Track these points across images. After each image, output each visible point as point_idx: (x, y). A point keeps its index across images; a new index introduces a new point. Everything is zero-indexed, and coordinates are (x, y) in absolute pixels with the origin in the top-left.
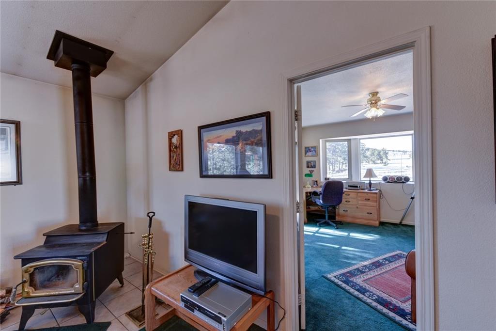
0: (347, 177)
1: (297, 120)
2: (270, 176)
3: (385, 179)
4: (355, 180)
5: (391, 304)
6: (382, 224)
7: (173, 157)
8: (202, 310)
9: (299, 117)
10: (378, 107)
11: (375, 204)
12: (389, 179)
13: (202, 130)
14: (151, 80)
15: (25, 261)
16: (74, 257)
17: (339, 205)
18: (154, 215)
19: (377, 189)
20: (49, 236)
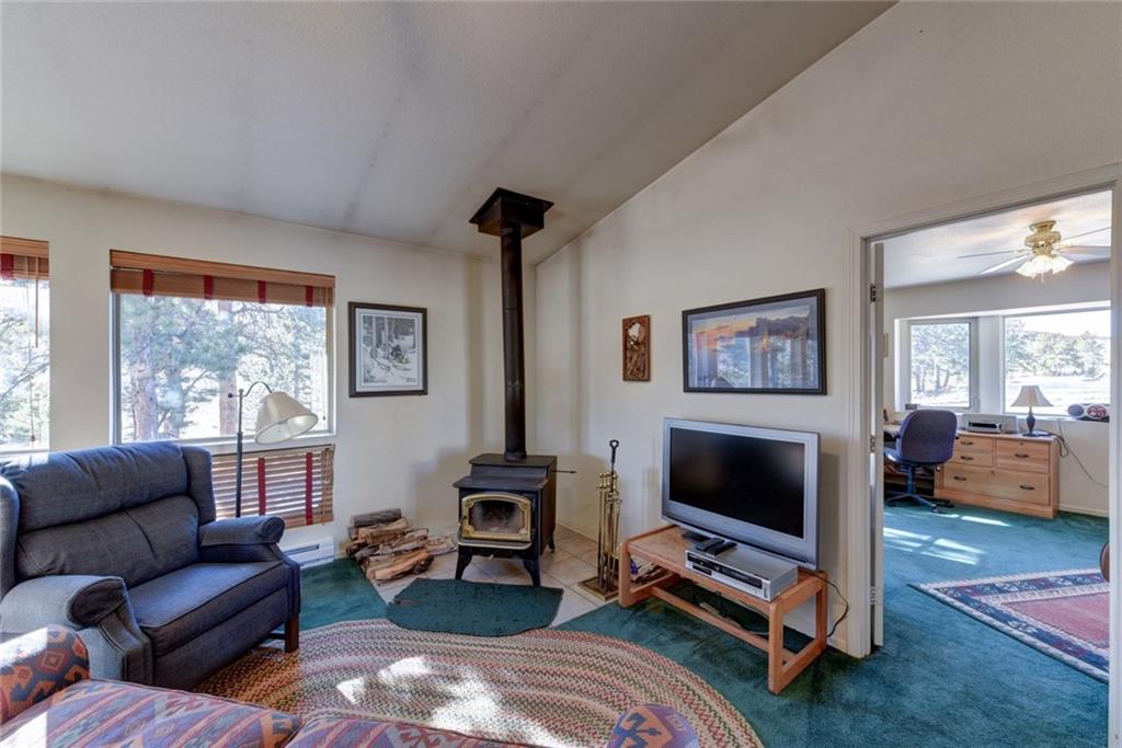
0: (967, 405)
1: (874, 300)
2: (822, 390)
3: (1076, 411)
4: (986, 410)
5: (1069, 643)
6: (1062, 515)
7: (631, 358)
8: (722, 570)
9: (877, 296)
10: (1053, 253)
11: (1044, 467)
12: (1089, 412)
13: (690, 317)
14: (590, 235)
15: (465, 491)
16: (520, 493)
17: (942, 463)
18: (617, 445)
19: (1050, 434)
20: (476, 464)
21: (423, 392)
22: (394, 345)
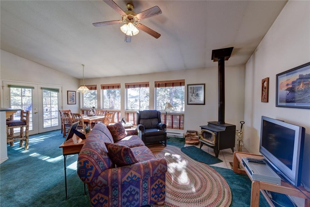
13: (279, 77)
15: (202, 128)
16: (213, 131)
18: (244, 123)
20: (209, 123)
21: (204, 104)
22: (197, 93)
